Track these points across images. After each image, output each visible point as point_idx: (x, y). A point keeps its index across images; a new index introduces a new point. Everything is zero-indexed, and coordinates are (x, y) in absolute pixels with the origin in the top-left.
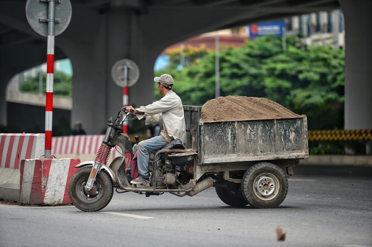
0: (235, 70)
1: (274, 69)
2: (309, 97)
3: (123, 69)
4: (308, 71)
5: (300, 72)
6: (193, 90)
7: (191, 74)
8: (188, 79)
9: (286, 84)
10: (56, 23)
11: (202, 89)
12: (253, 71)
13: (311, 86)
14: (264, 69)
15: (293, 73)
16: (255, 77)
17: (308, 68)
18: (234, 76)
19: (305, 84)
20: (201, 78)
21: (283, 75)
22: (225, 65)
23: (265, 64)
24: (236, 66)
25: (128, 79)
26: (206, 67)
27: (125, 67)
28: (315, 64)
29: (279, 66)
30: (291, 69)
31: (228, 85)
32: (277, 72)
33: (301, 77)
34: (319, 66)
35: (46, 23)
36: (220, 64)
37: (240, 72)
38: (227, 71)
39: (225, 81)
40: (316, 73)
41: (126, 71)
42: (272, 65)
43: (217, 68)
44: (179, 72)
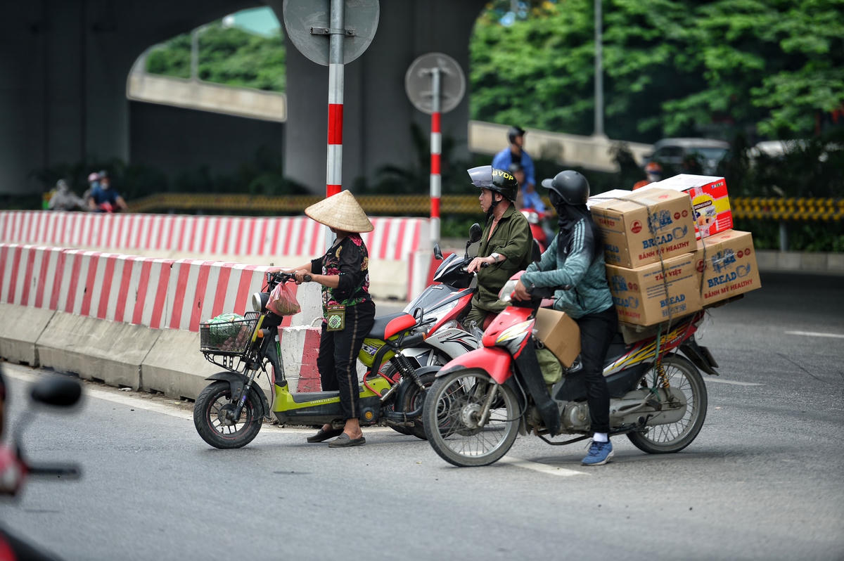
0: (636, 30)
1: (725, 28)
2: (804, 91)
3: (431, 75)
4: (804, 33)
5: (784, 35)
6: (540, 74)
7: (536, 38)
8: (528, 48)
9: (753, 62)
10: (347, 36)
11: (561, 72)
12: (678, 32)
13: (808, 67)
14: (701, 28)
15: (768, 36)
16: (681, 44)
17: (803, 26)
18: (633, 43)
19: (795, 61)
20: (557, 47)
21: (746, 40)
22: (615, 17)
23: (704, 16)
24: (640, 20)
25: (442, 97)
26: (569, 22)
27: (435, 71)
28: (819, 17)
29: (738, 22)
30: (764, 29)
31: (619, 64)
32: (730, 36)
33: (786, 45)
34: (826, 22)
35: (328, 37)
36: (603, 17)
37: (648, 35)
38: (619, 32)
39: (613, 54)
40: (819, 36)
41: (436, 79)
42: (721, 20)
43: (598, 24)
44: (508, 31)
